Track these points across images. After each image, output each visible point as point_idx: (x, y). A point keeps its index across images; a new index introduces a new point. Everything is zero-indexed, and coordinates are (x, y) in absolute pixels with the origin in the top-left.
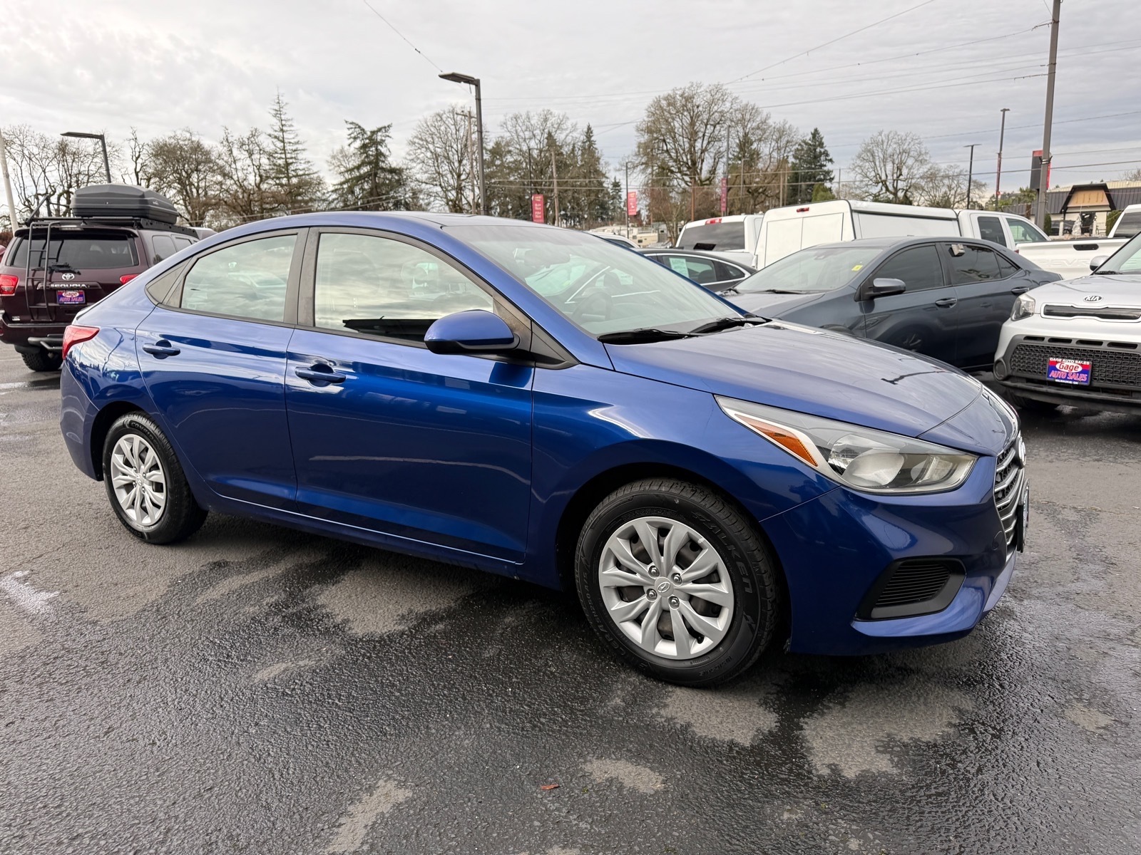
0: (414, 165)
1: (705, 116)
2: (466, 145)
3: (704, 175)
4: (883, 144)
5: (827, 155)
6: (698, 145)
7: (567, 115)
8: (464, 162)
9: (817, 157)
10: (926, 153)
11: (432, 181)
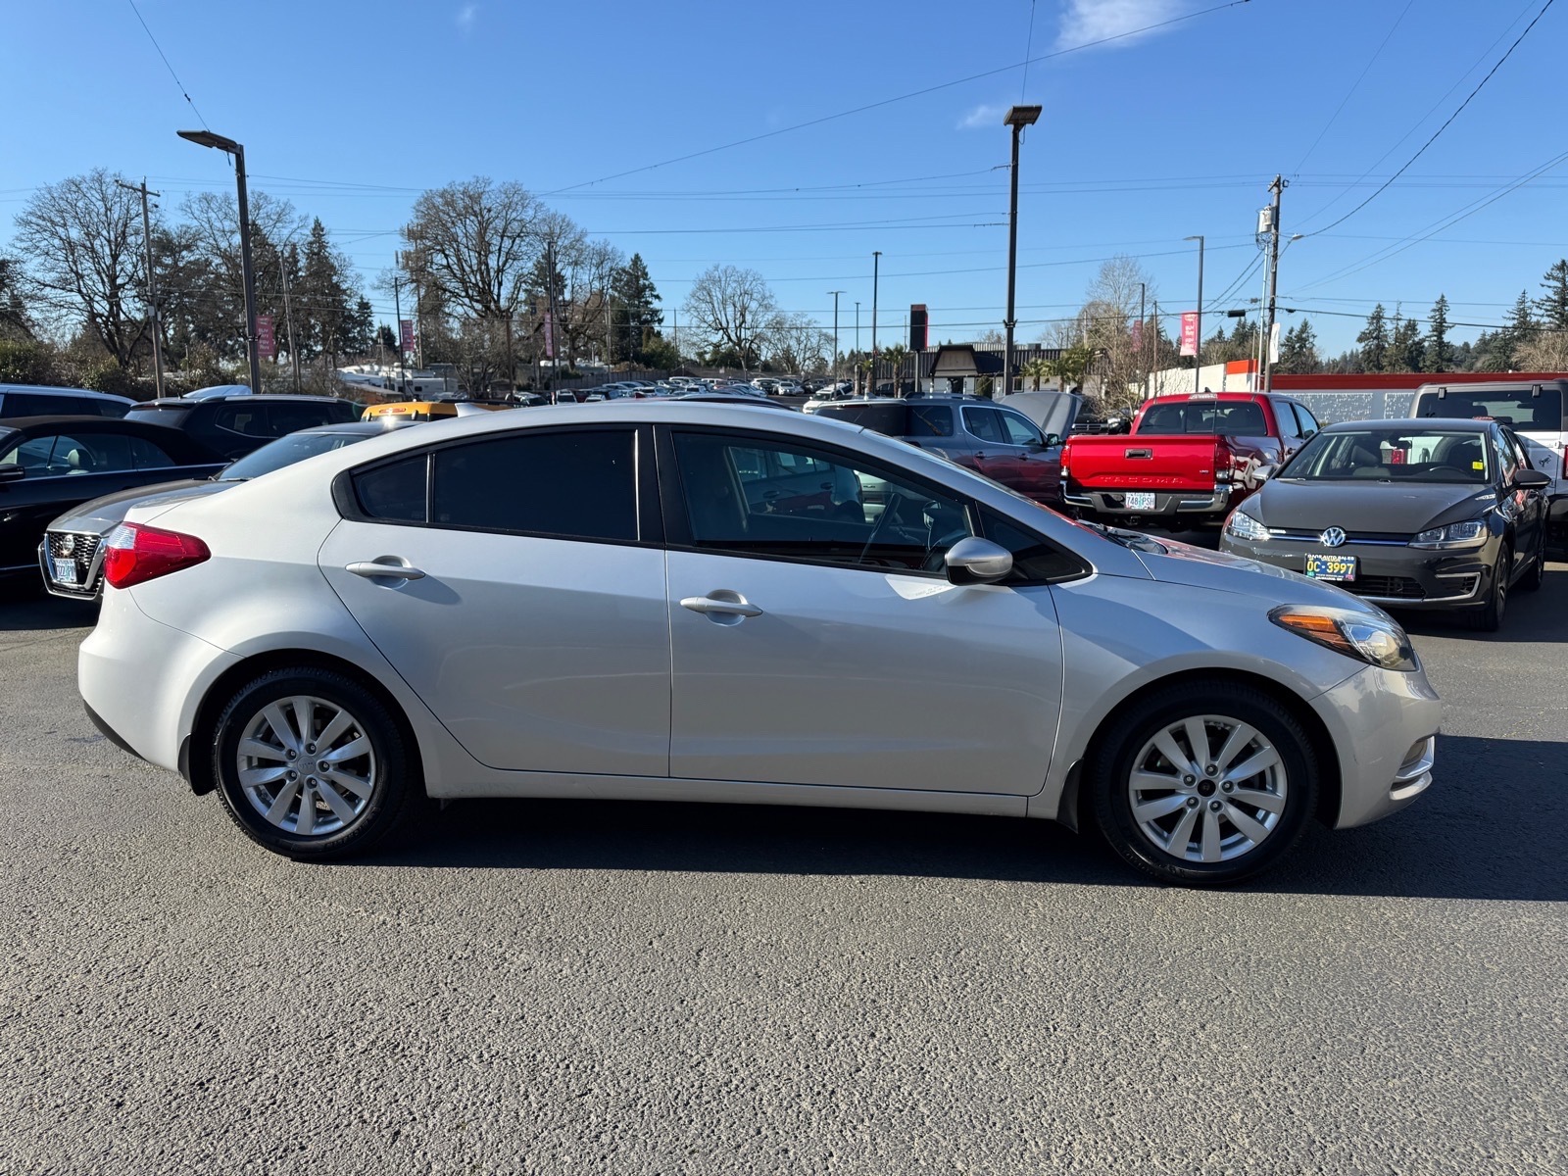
0: (32, 256)
1: (499, 224)
2: (124, 232)
3: (503, 303)
4: (720, 281)
5: (652, 289)
6: (493, 262)
7: (291, 202)
8: (121, 258)
9: (639, 292)
10: (772, 297)
11: (63, 284)
